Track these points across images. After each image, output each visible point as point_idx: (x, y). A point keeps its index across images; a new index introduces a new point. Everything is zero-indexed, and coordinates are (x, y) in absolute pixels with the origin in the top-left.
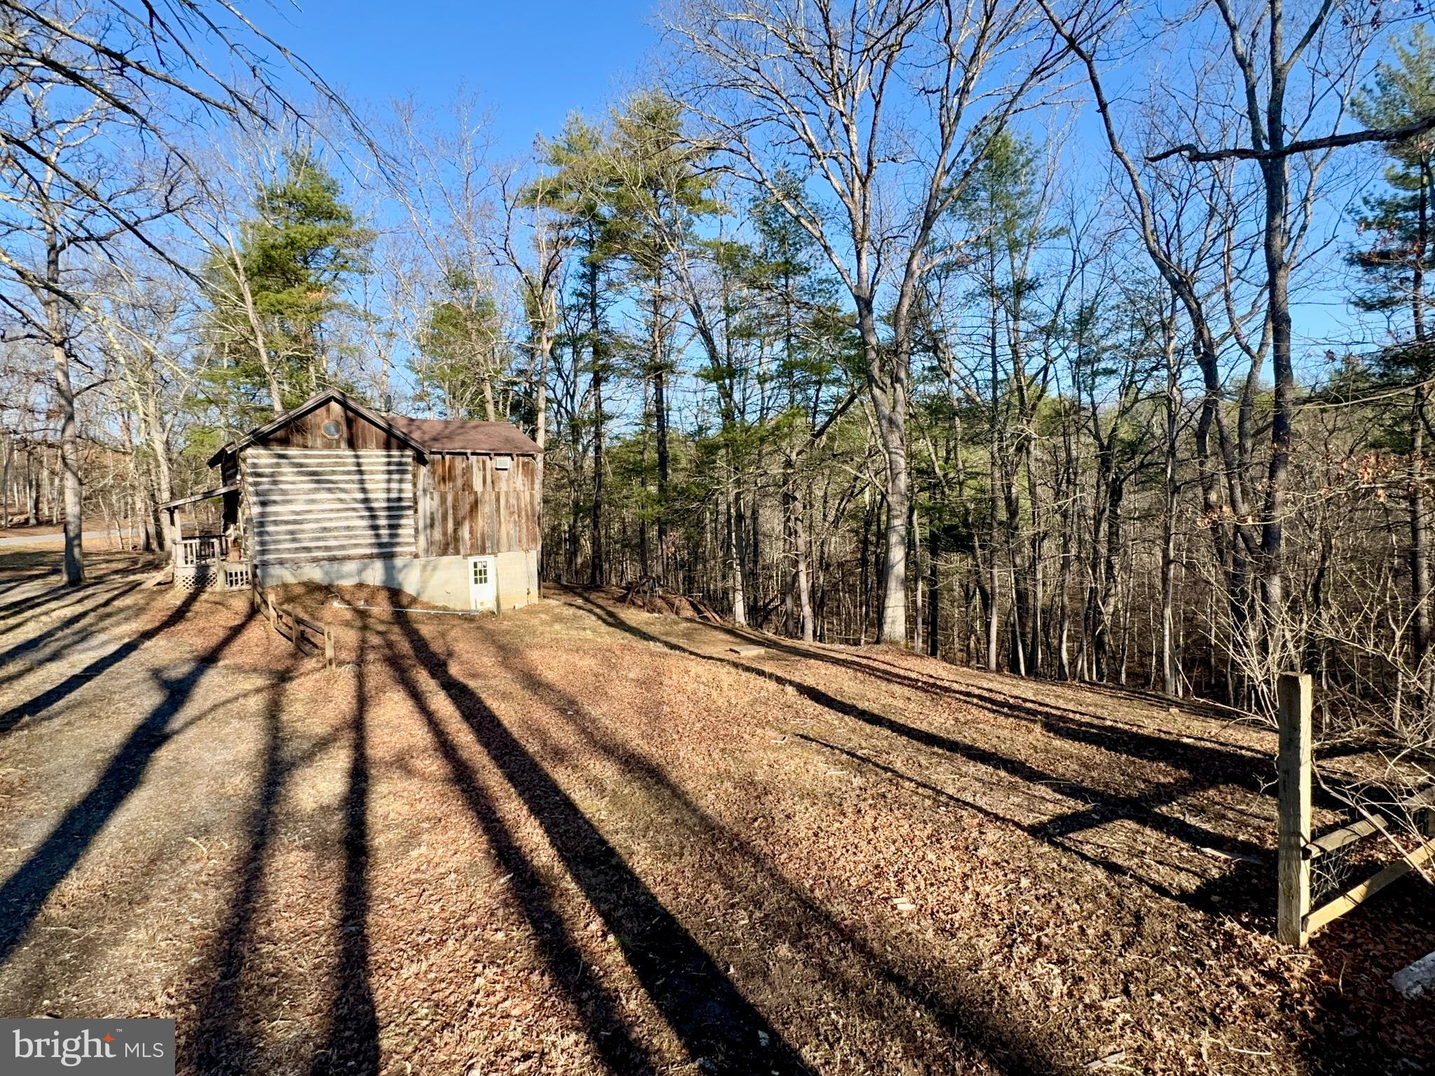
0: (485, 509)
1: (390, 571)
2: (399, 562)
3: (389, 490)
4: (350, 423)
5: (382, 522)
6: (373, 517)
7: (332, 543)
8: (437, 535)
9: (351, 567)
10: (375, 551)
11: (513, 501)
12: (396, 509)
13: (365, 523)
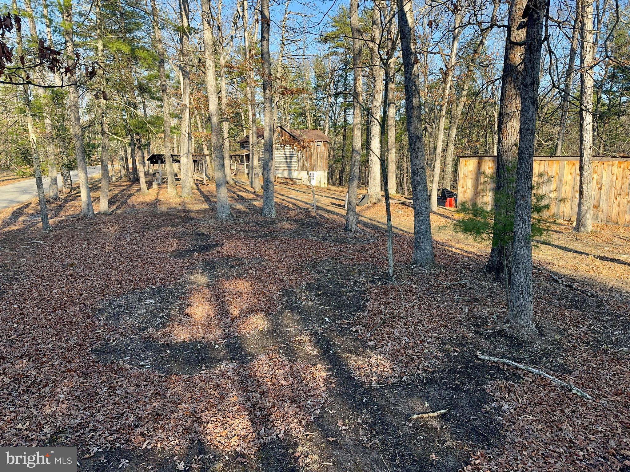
0: (314, 157)
1: (290, 174)
2: (293, 171)
3: (290, 152)
4: (281, 132)
5: (289, 161)
6: (287, 159)
7: (278, 166)
8: (301, 164)
9: (280, 171)
10: (286, 168)
11: (321, 156)
12: (292, 156)
13: (285, 160)
